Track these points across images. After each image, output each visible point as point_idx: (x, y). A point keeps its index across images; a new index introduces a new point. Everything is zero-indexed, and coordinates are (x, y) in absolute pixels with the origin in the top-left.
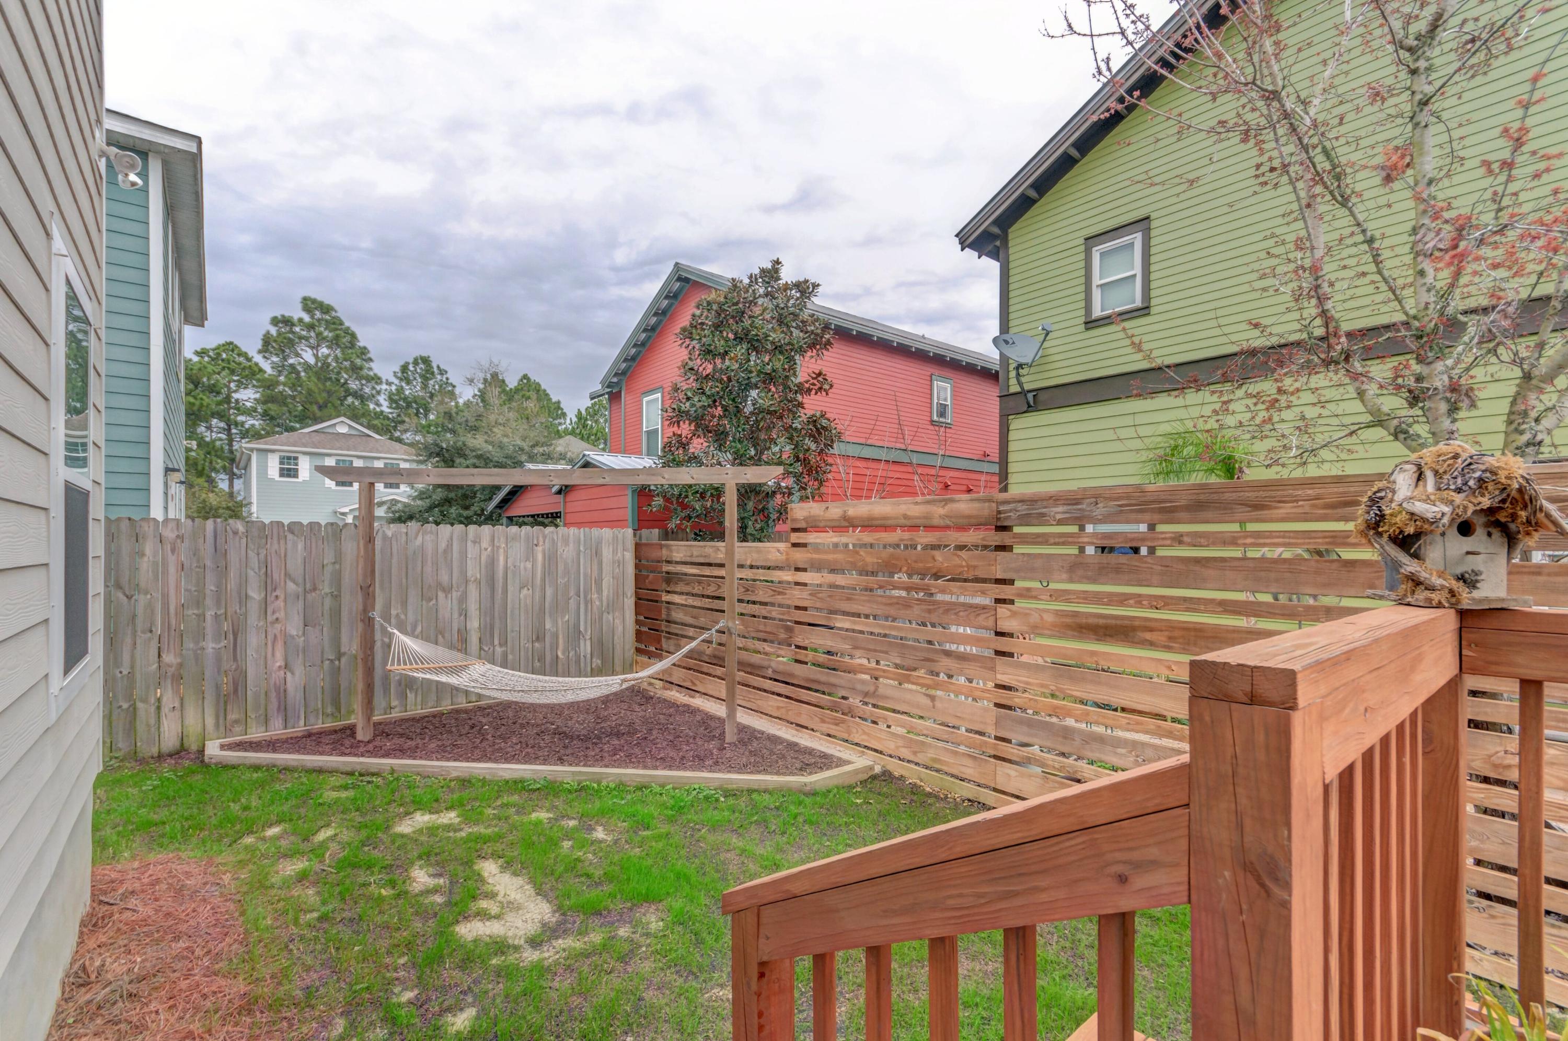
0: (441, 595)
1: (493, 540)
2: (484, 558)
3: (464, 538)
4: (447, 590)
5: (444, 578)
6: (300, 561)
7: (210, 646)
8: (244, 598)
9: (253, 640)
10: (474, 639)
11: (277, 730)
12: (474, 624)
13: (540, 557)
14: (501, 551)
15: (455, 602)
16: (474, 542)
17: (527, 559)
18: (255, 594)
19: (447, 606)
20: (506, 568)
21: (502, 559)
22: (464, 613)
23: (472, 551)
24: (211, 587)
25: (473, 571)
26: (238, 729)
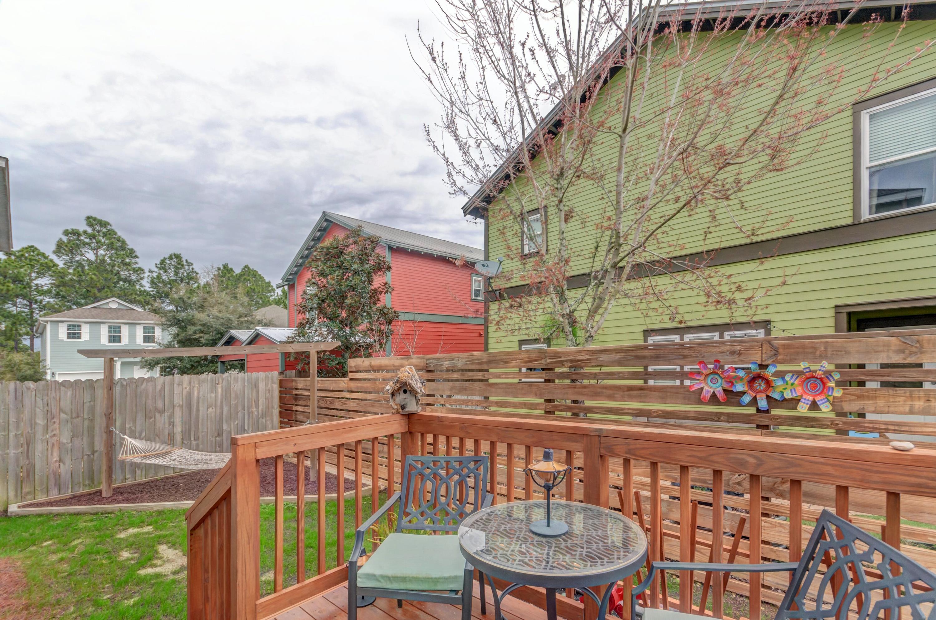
0: (158, 415)
1: (190, 383)
2: (184, 393)
3: (172, 384)
4: (162, 412)
5: (160, 405)
6: (69, 402)
7: (12, 452)
8: (33, 424)
9: (39, 447)
10: (178, 438)
11: (54, 495)
12: (178, 429)
13: (220, 390)
14: (196, 389)
15: (166, 418)
16: (179, 385)
17: (212, 392)
18: (40, 421)
19: (161, 421)
20: (198, 398)
21: (196, 393)
22: (172, 424)
23: (177, 390)
24: (12, 419)
25: (177, 400)
26: (29, 497)
